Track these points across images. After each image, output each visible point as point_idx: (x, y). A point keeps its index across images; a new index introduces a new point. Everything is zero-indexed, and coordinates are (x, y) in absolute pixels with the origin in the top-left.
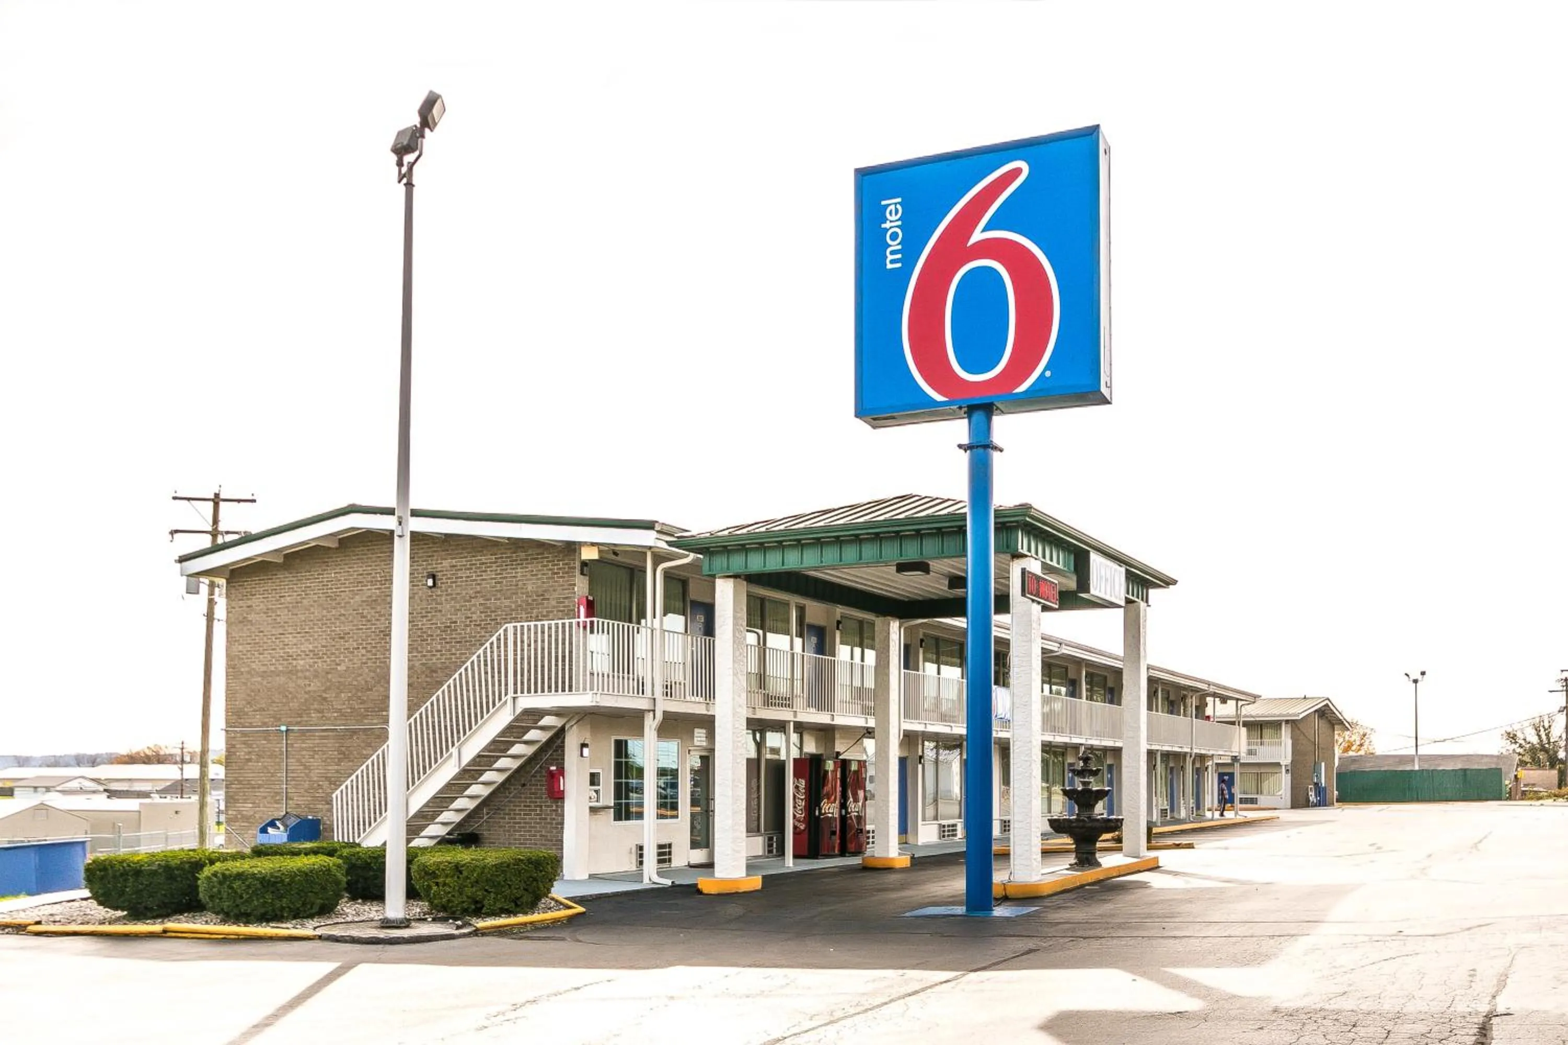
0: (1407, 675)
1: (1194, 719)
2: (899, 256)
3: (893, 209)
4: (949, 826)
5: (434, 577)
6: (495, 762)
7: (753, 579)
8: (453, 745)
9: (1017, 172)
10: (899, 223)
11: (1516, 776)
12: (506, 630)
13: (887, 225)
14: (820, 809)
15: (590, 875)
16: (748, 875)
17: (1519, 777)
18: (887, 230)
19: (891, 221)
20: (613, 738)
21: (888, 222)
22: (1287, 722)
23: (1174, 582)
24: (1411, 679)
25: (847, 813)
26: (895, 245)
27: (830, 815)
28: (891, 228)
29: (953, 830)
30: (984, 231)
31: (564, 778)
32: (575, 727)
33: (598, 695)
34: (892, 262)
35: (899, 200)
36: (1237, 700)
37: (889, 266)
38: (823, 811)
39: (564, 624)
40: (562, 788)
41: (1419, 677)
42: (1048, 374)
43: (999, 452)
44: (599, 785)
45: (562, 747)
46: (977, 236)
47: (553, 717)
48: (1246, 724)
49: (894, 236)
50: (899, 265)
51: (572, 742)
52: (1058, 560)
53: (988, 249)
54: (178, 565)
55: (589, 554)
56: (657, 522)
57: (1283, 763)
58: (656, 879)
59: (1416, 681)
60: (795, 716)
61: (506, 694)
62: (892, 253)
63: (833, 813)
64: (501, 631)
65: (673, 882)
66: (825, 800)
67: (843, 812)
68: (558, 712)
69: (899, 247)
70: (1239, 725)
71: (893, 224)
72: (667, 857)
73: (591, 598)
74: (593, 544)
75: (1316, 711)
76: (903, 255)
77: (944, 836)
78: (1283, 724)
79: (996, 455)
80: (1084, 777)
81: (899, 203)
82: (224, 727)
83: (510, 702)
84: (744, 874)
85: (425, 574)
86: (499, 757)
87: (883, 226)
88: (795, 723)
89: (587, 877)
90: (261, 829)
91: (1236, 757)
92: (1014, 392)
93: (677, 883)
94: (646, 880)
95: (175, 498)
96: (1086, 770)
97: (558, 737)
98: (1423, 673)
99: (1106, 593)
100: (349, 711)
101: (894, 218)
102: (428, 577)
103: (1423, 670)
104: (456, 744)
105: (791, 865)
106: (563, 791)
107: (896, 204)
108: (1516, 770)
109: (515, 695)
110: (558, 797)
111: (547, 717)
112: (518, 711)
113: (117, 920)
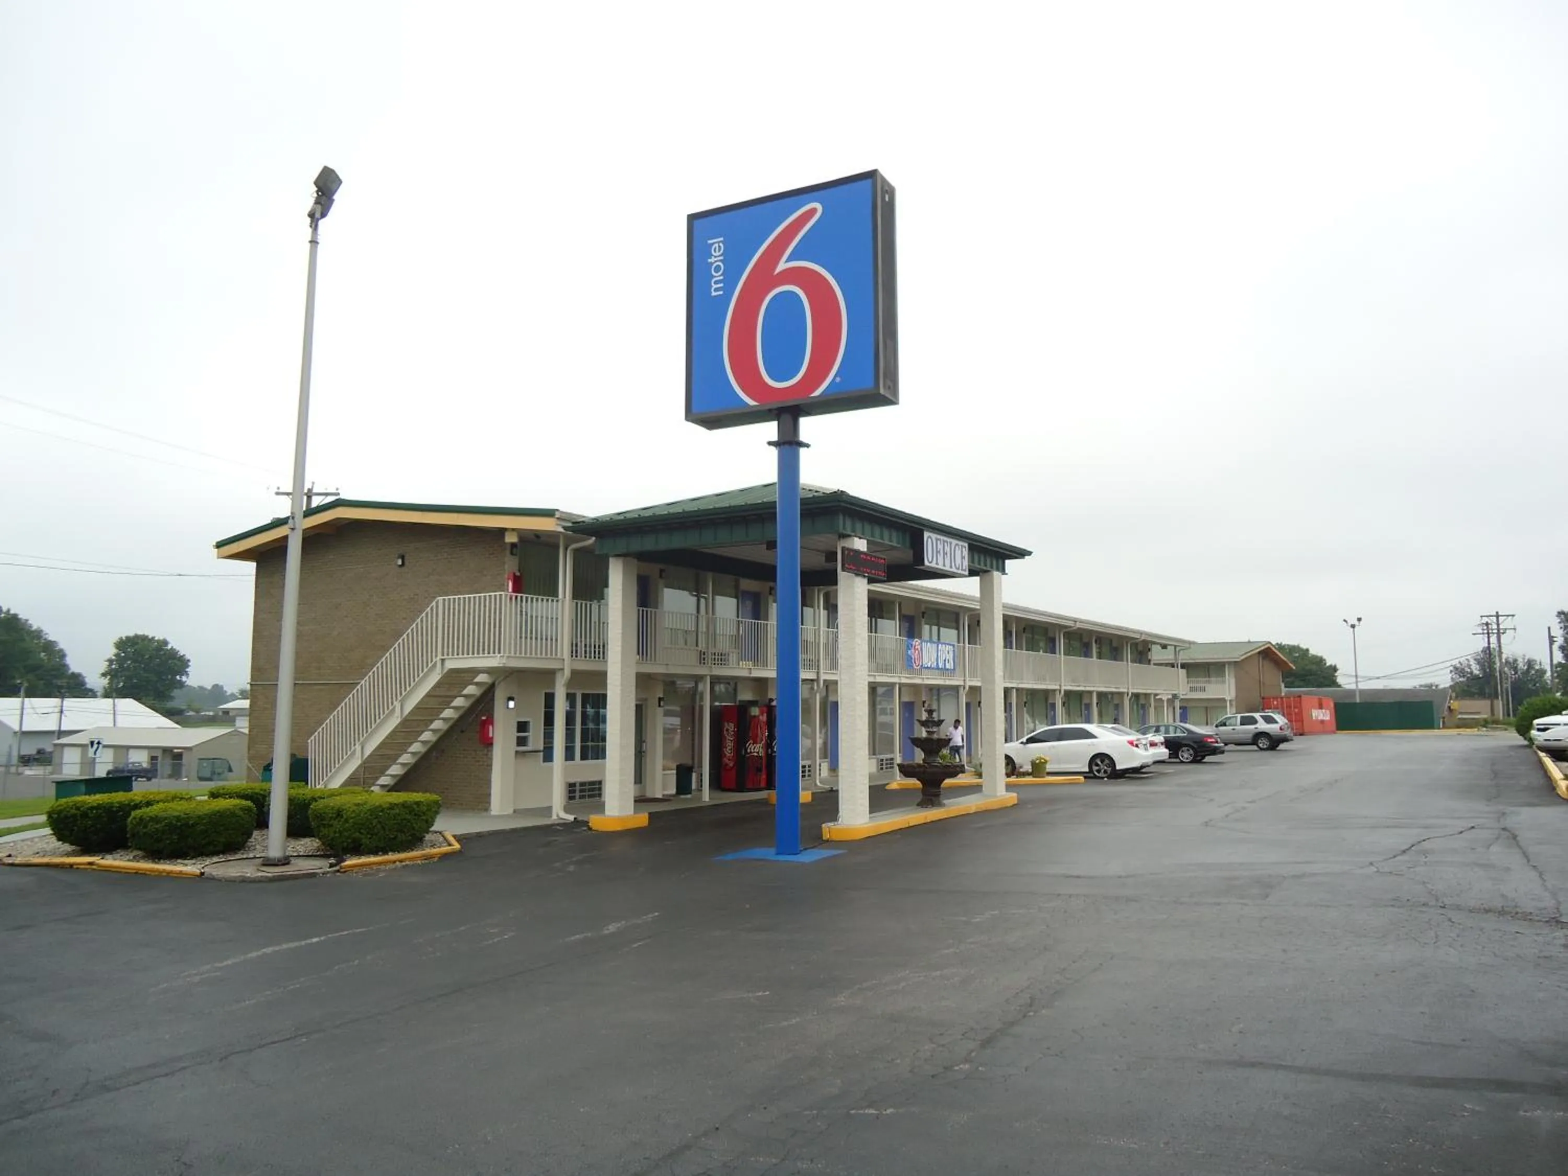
0: (1345, 621)
1: (1129, 663)
2: (721, 285)
3: (717, 249)
4: (886, 760)
5: (403, 558)
6: (441, 712)
7: (642, 557)
8: (396, 700)
9: (813, 212)
10: (721, 258)
11: (1449, 707)
12: (437, 603)
13: (712, 260)
14: (746, 750)
15: (515, 811)
16: (635, 812)
17: (1452, 707)
18: (712, 264)
19: (715, 257)
20: (544, 692)
21: (713, 257)
22: (1229, 663)
23: (1029, 553)
24: (1350, 624)
25: (773, 752)
26: (718, 276)
27: (755, 754)
28: (716, 261)
29: (891, 764)
30: (787, 262)
31: (493, 727)
32: (502, 683)
33: (505, 658)
34: (716, 290)
35: (722, 239)
36: (1175, 646)
37: (714, 294)
38: (749, 751)
39: (495, 596)
40: (491, 735)
41: (1356, 623)
42: (838, 379)
43: (806, 448)
44: (529, 732)
45: (493, 700)
46: (782, 266)
47: (485, 675)
48: (1183, 666)
49: (717, 269)
50: (721, 293)
51: (500, 695)
52: (890, 539)
53: (791, 276)
54: (216, 550)
55: (511, 538)
56: (557, 510)
57: (1228, 698)
58: (563, 815)
59: (1353, 626)
60: (711, 671)
61: (436, 656)
62: (716, 283)
63: (758, 753)
64: (434, 603)
65: (575, 819)
66: (751, 741)
67: (770, 750)
68: (489, 671)
69: (722, 278)
70: (1177, 667)
71: (716, 259)
72: (597, 792)
73: (518, 574)
74: (513, 530)
75: (1259, 653)
76: (725, 284)
77: (882, 769)
78: (1227, 666)
79: (803, 451)
80: (929, 727)
81: (721, 242)
82: (249, 681)
83: (439, 665)
84: (632, 812)
85: (397, 556)
86: (444, 709)
87: (710, 260)
88: (711, 676)
89: (511, 811)
90: (264, 767)
91: (1176, 695)
92: (812, 395)
93: (580, 818)
94: (554, 817)
95: (277, 494)
96: (929, 721)
97: (489, 693)
98: (1359, 620)
99: (944, 565)
100: (338, 668)
101: (717, 254)
102: (398, 558)
103: (1359, 617)
104: (399, 698)
105: (707, 799)
106: (492, 738)
107: (719, 242)
108: (1449, 702)
109: (443, 657)
110: (488, 743)
111: (481, 675)
112: (445, 671)
113: (68, 854)
